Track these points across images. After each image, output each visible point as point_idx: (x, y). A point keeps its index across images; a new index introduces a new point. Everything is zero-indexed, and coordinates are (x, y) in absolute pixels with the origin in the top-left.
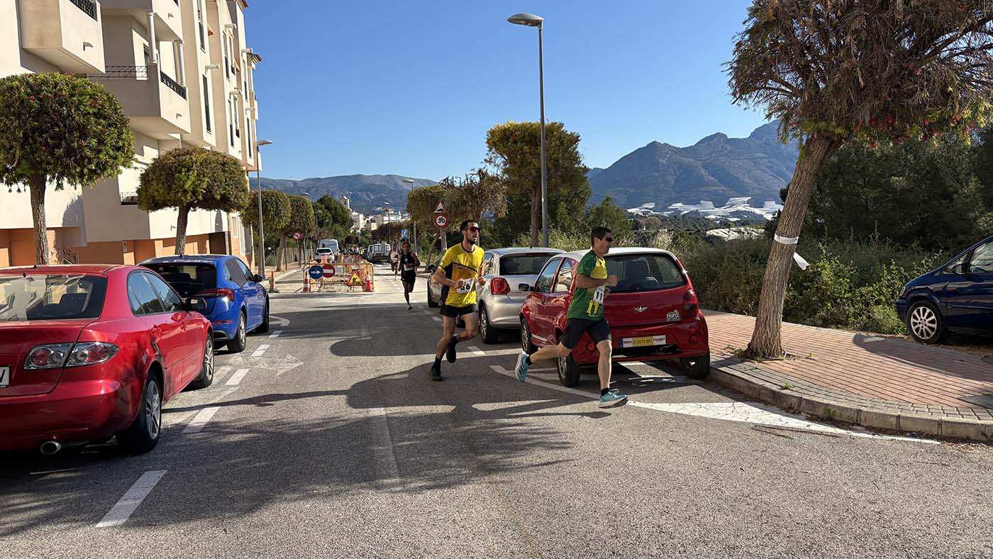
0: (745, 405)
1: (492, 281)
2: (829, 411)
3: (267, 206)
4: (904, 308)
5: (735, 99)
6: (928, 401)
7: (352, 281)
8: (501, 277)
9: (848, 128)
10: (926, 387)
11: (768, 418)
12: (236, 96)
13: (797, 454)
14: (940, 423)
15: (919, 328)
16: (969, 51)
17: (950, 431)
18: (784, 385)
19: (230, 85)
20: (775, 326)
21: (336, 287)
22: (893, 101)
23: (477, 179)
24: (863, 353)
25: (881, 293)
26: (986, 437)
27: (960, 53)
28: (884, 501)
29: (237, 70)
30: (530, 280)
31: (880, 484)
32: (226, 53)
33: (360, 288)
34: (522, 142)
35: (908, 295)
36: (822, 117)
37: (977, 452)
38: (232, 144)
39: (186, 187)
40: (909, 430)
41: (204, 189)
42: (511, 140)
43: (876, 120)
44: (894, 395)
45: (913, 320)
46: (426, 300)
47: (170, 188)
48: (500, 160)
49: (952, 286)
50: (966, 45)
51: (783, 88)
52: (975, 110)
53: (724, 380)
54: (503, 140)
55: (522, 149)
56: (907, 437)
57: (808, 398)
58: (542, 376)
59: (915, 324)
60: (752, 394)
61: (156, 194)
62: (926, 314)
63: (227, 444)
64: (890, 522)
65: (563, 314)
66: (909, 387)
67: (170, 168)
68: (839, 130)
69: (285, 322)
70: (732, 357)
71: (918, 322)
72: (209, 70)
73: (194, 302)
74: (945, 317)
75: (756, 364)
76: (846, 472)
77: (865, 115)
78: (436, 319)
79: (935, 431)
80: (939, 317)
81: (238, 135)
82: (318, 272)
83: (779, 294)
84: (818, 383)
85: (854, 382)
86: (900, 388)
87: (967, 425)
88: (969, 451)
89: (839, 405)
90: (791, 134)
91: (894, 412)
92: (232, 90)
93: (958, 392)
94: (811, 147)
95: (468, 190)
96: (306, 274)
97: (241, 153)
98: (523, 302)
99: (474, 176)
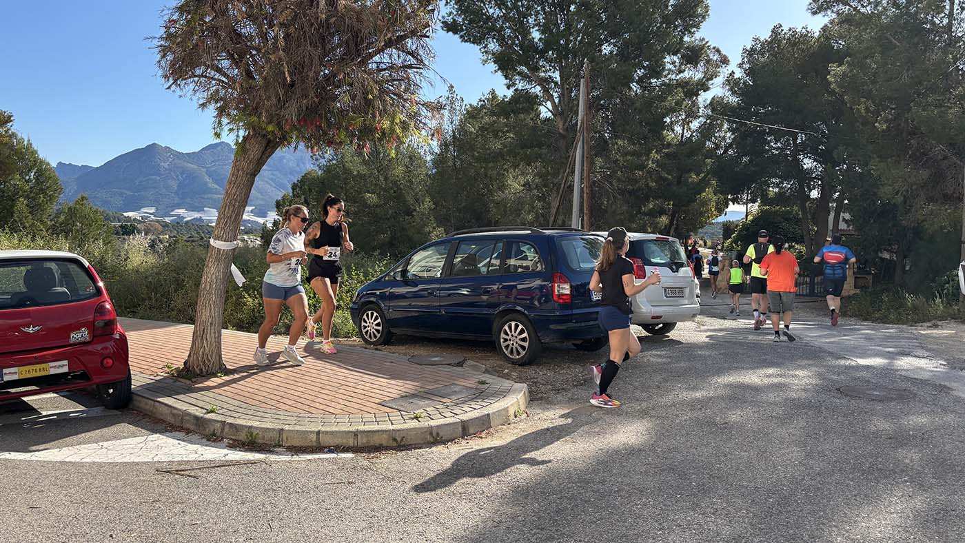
0: (163, 437)
2: (251, 436)
6: (353, 411)
9: (281, 128)
10: (353, 395)
11: (181, 451)
13: (195, 498)
14: (356, 434)
15: (368, 331)
17: (365, 441)
18: (209, 407)
20: (213, 341)
22: (320, 103)
26: (397, 443)
31: (276, 524)
35: (359, 300)
37: (387, 461)
40: (327, 445)
43: (304, 121)
44: (322, 407)
51: (222, 78)
53: (147, 407)
56: (326, 452)
57: (233, 421)
59: (365, 327)
60: (174, 423)
62: (374, 318)
68: (270, 128)
70: (168, 377)
71: (365, 324)
74: (388, 320)
79: (351, 442)
80: (384, 319)
84: (248, 401)
85: (287, 396)
86: (329, 398)
87: (380, 433)
88: (378, 461)
89: (263, 426)
90: (226, 129)
91: (315, 427)
93: (381, 397)
94: (247, 145)
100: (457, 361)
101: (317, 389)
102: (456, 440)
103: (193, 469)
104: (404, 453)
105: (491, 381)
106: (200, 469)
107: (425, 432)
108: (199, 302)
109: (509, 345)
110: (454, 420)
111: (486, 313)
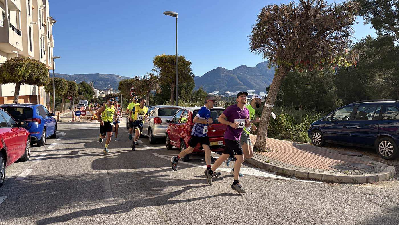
0: (253, 169)
1: (154, 118)
2: (284, 171)
3: (57, 85)
4: (311, 133)
5: (251, 50)
6: (319, 168)
7: (93, 117)
8: (158, 117)
9: (293, 64)
10: (318, 162)
11: (261, 173)
12: (44, 37)
13: (272, 187)
14: (323, 175)
15: (315, 140)
16: (336, 38)
17: (326, 179)
18: (267, 161)
19: (42, 31)
20: (264, 139)
21: (86, 120)
22: (309, 54)
23: (149, 77)
24: (296, 149)
25: (302, 127)
26: (339, 181)
27: (333, 38)
28: (303, 205)
29: (45, 25)
30: (171, 119)
31: (302, 198)
32: (40, 17)
34: (168, 63)
35: (311, 128)
36: (284, 58)
37: (336, 186)
38: (42, 57)
39: (19, 74)
40: (311, 178)
41: (28, 75)
42: (163, 62)
43: (303, 61)
44: (306, 165)
45: (313, 138)
46: (126, 126)
47: (12, 74)
48: (159, 70)
49: (327, 125)
50: (335, 35)
51: (270, 47)
52: (338, 60)
54: (160, 62)
55: (168, 66)
56: (311, 180)
57: (276, 166)
60: (255, 165)
61: (5, 76)
62: (318, 136)
63: (36, 185)
64: (305, 212)
65: (183, 132)
66: (312, 162)
67: (12, 66)
68: (290, 64)
69: (64, 134)
72: (32, 25)
73: (22, 123)
74: (325, 137)
75: (257, 153)
76: (290, 194)
77: (299, 59)
79: (321, 178)
80: (322, 136)
81: (44, 53)
82: (79, 113)
83: (266, 126)
84: (279, 160)
85: (293, 160)
86: (309, 162)
87: (332, 176)
88: (332, 186)
89: (287, 169)
90: (272, 65)
91: (307, 171)
92: (43, 34)
93: (329, 164)
94: (279, 70)
95: (145, 81)
96: (74, 114)
97: (46, 61)
98: (167, 127)
99: (148, 76)
100: (359, 155)
101: (304, 159)
102: (364, 184)
104: (342, 185)
105: (377, 164)
106: (269, 179)
107: (351, 178)
108: (260, 125)
109: (383, 151)
110: (362, 176)
111: (372, 136)
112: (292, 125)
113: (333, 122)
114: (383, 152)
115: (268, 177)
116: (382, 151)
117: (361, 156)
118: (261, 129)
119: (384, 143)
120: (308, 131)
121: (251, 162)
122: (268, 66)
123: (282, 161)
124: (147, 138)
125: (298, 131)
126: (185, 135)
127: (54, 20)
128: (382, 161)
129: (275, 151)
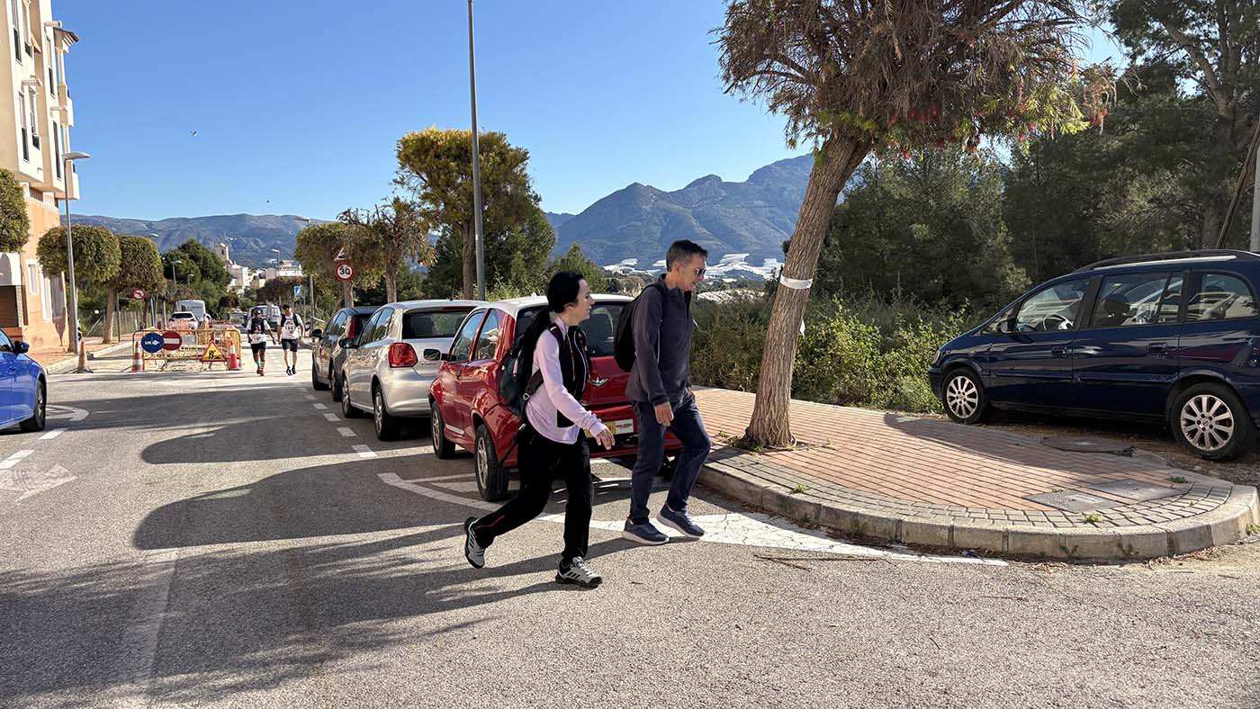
0: (743, 517)
1: (391, 347)
2: (857, 523)
3: (82, 249)
4: (940, 379)
5: (728, 86)
6: (990, 505)
7: (208, 355)
8: (405, 341)
9: (880, 122)
10: (980, 484)
11: (774, 536)
12: (34, 88)
13: (817, 594)
14: (1006, 535)
15: (956, 404)
17: (1019, 545)
18: (795, 486)
19: (24, 70)
20: (782, 404)
21: (188, 365)
22: (938, 83)
23: (392, 213)
24: (898, 436)
25: (908, 360)
26: (1067, 553)
28: (949, 670)
29: (36, 50)
30: (443, 346)
31: (939, 639)
32: (15, 21)
33: (222, 366)
34: (448, 157)
35: (942, 362)
36: (846, 105)
37: (1059, 575)
38: (26, 157)
40: (965, 546)
42: (432, 153)
43: (916, 111)
44: (942, 496)
45: (949, 394)
46: (311, 380)
48: (415, 181)
49: (995, 348)
50: (1027, 17)
51: (792, 71)
53: (715, 481)
54: (420, 153)
55: (447, 166)
56: (966, 557)
57: (830, 505)
58: (456, 486)
59: (952, 398)
60: (752, 501)
62: (965, 386)
65: (483, 393)
68: (867, 125)
69: (80, 415)
70: (725, 448)
71: (955, 396)
74: (990, 389)
75: (757, 457)
76: (889, 622)
77: (902, 103)
78: (319, 406)
79: (999, 546)
80: (981, 390)
81: (36, 143)
82: (155, 343)
83: (786, 361)
84: (840, 482)
85: (888, 479)
86: (948, 485)
87: (1040, 537)
88: (1047, 574)
89: (872, 514)
90: (803, 134)
91: (945, 521)
92: (27, 78)
93: (1022, 489)
94: (830, 152)
95: (380, 227)
96: (137, 346)
97: (41, 172)
98: (435, 377)
99: (387, 208)
100: (1120, 449)
101: (928, 474)
102: (1161, 559)
103: (798, 559)
104: (1081, 568)
105: (1191, 479)
106: (806, 560)
107: (1112, 542)
108: (765, 356)
109: (1196, 430)
110: (1151, 529)
111: (1155, 380)
112: (872, 354)
113: (1015, 337)
114: (1198, 435)
115: (801, 548)
116: (1193, 433)
117: (1128, 453)
118: (769, 369)
119: (1199, 403)
120: (930, 373)
121: (734, 491)
122: (789, 138)
123: (846, 484)
124: (371, 417)
125: (894, 375)
126: (490, 401)
127: (70, 33)
128: (1197, 468)
129: (823, 447)
